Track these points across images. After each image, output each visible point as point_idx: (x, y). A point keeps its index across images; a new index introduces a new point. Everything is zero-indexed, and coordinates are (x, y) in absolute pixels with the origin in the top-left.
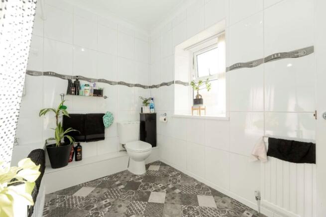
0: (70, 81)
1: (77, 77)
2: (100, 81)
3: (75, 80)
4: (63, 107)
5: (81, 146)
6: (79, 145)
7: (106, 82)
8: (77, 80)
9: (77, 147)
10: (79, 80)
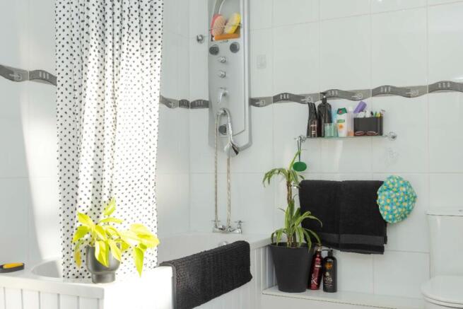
0: (312, 106)
1: (324, 94)
2: (377, 92)
3: (320, 102)
4: (300, 166)
5: (334, 259)
6: (330, 256)
7: (394, 91)
8: (324, 101)
9: (326, 258)
10: (328, 101)
